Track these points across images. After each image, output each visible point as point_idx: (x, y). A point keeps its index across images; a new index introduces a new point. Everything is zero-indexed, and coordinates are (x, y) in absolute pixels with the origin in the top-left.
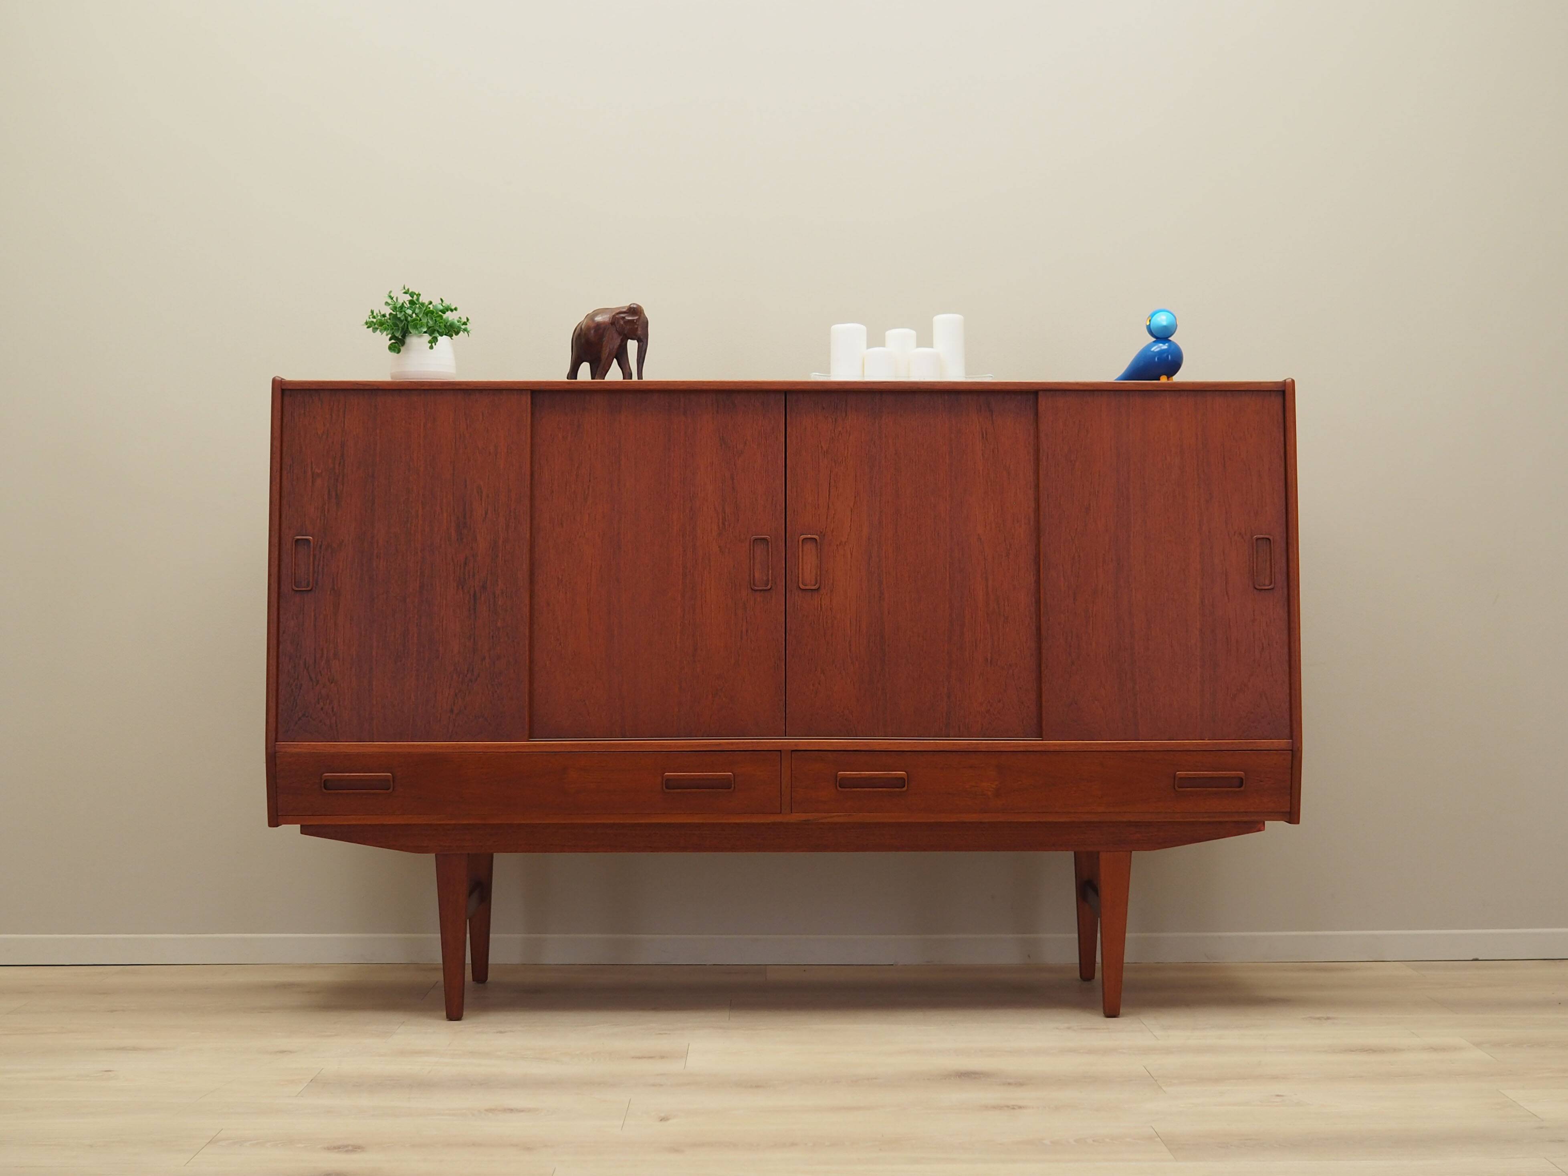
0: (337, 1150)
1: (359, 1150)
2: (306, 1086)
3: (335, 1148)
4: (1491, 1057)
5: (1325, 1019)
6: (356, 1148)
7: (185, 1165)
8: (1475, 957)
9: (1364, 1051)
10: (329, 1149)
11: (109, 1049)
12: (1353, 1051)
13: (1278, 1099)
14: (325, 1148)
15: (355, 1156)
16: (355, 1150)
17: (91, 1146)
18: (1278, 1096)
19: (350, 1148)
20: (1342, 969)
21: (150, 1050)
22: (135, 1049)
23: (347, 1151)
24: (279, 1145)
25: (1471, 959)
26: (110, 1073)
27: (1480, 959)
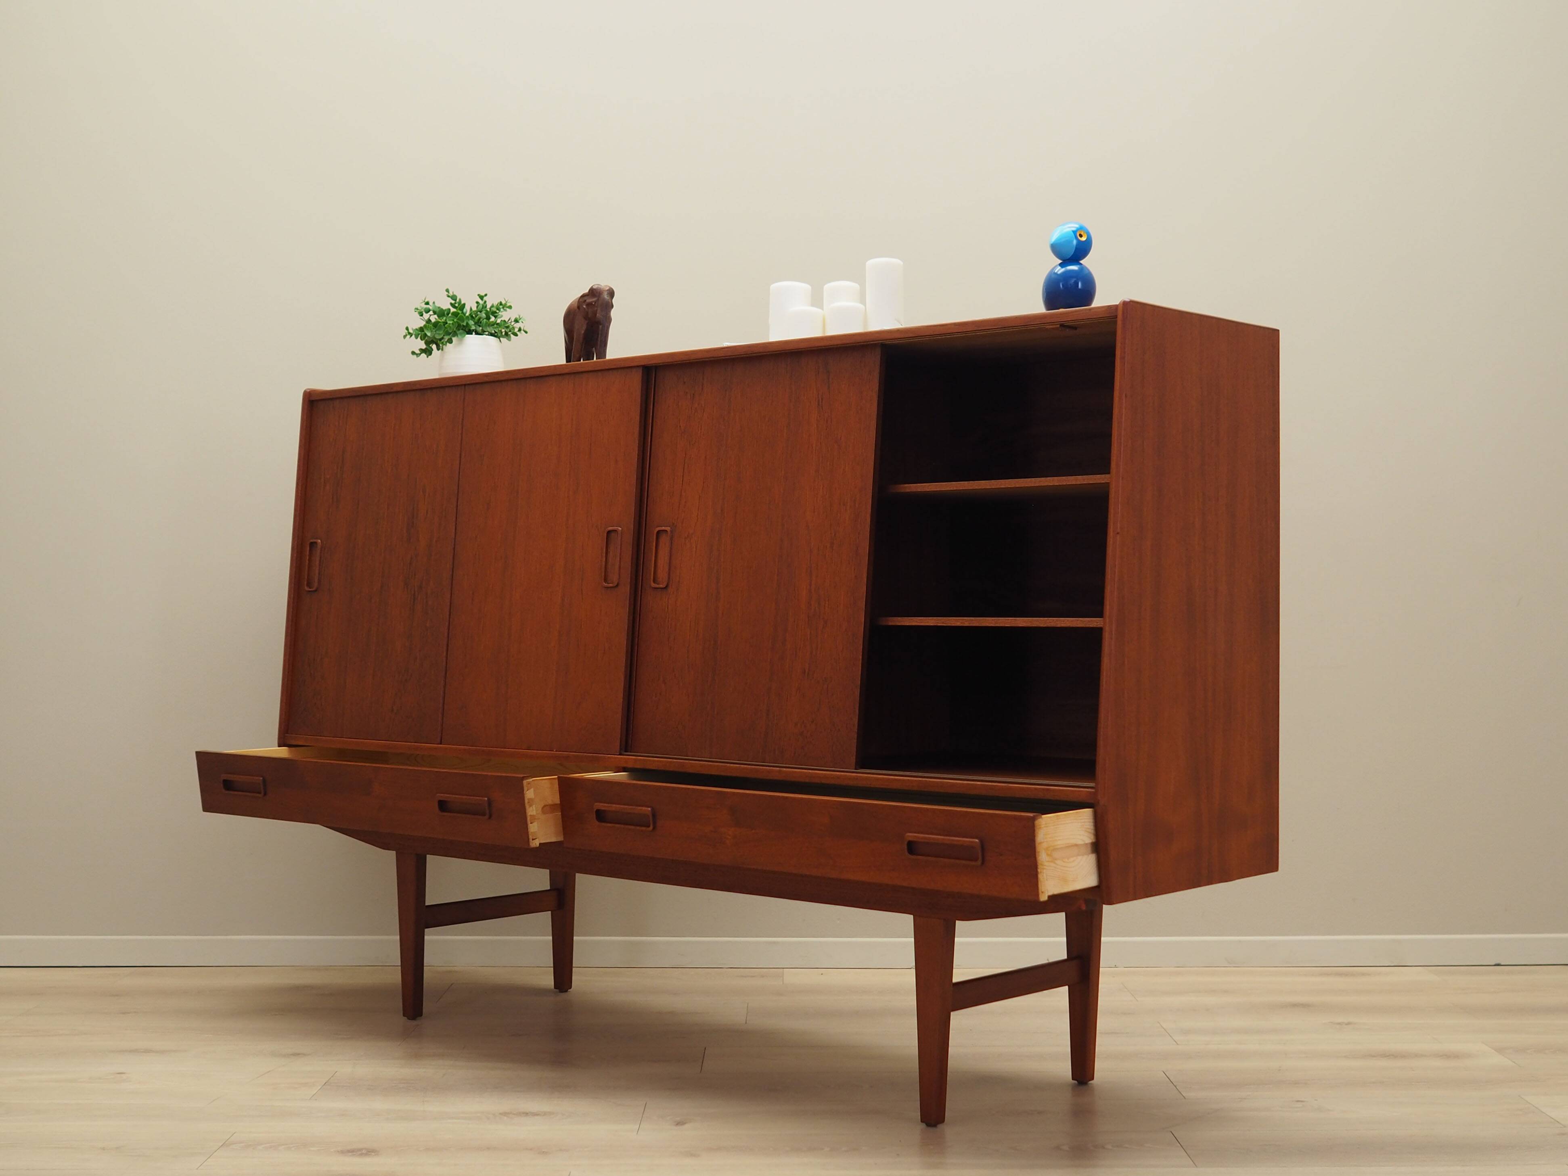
0: (350, 1154)
1: (373, 1154)
2: (320, 1089)
3: (349, 1151)
4: (1514, 1064)
5: (1346, 1024)
6: (370, 1152)
7: (197, 1169)
8: (1498, 962)
9: (1386, 1057)
10: (343, 1152)
11: (122, 1051)
12: (1374, 1056)
13: (1299, 1105)
14: (338, 1152)
15: (367, 1160)
16: (370, 1153)
17: (104, 1149)
18: (1298, 1101)
19: (364, 1151)
20: (1363, 974)
21: (162, 1052)
22: (147, 1051)
23: (361, 1154)
24: (293, 1149)
25: (1493, 964)
26: (122, 1075)
27: (1502, 964)
